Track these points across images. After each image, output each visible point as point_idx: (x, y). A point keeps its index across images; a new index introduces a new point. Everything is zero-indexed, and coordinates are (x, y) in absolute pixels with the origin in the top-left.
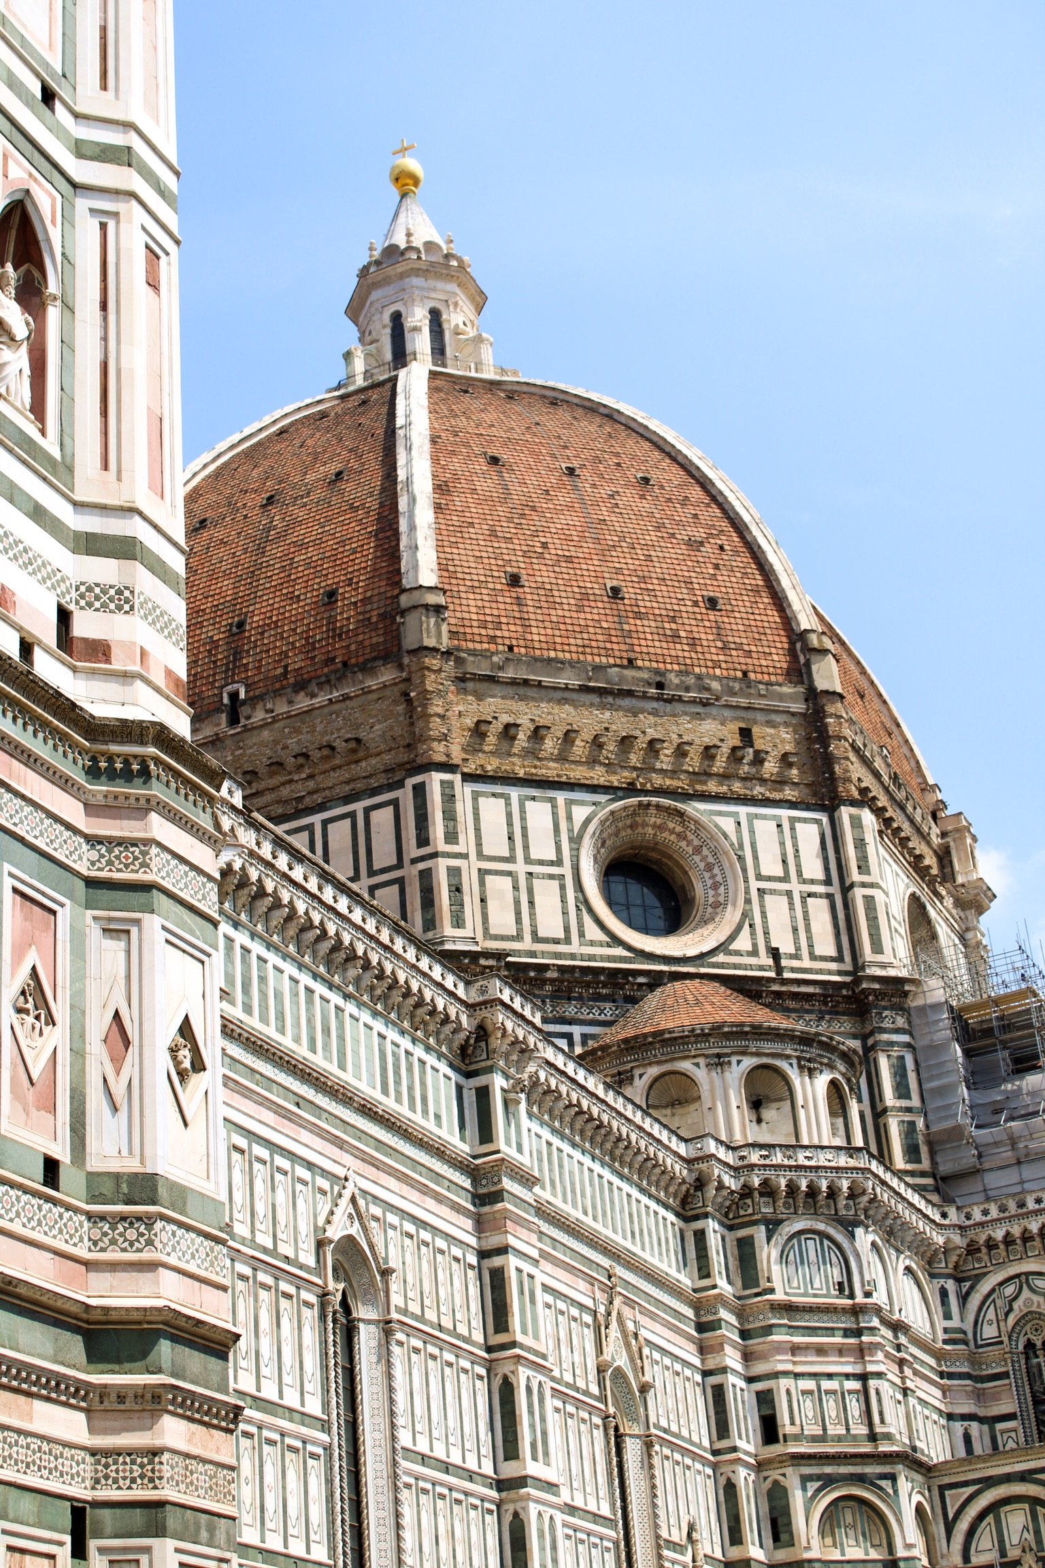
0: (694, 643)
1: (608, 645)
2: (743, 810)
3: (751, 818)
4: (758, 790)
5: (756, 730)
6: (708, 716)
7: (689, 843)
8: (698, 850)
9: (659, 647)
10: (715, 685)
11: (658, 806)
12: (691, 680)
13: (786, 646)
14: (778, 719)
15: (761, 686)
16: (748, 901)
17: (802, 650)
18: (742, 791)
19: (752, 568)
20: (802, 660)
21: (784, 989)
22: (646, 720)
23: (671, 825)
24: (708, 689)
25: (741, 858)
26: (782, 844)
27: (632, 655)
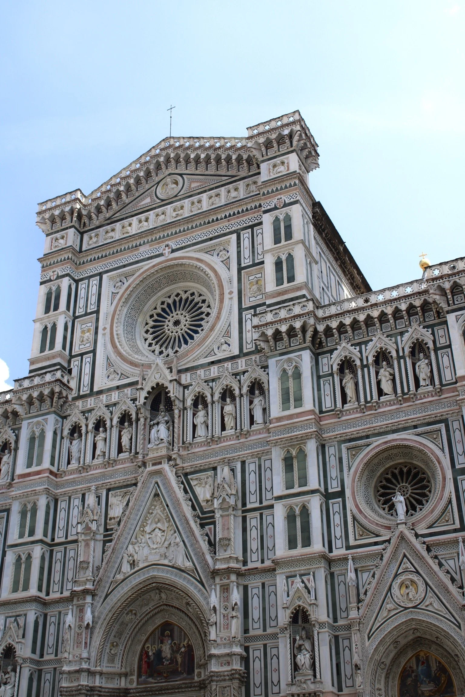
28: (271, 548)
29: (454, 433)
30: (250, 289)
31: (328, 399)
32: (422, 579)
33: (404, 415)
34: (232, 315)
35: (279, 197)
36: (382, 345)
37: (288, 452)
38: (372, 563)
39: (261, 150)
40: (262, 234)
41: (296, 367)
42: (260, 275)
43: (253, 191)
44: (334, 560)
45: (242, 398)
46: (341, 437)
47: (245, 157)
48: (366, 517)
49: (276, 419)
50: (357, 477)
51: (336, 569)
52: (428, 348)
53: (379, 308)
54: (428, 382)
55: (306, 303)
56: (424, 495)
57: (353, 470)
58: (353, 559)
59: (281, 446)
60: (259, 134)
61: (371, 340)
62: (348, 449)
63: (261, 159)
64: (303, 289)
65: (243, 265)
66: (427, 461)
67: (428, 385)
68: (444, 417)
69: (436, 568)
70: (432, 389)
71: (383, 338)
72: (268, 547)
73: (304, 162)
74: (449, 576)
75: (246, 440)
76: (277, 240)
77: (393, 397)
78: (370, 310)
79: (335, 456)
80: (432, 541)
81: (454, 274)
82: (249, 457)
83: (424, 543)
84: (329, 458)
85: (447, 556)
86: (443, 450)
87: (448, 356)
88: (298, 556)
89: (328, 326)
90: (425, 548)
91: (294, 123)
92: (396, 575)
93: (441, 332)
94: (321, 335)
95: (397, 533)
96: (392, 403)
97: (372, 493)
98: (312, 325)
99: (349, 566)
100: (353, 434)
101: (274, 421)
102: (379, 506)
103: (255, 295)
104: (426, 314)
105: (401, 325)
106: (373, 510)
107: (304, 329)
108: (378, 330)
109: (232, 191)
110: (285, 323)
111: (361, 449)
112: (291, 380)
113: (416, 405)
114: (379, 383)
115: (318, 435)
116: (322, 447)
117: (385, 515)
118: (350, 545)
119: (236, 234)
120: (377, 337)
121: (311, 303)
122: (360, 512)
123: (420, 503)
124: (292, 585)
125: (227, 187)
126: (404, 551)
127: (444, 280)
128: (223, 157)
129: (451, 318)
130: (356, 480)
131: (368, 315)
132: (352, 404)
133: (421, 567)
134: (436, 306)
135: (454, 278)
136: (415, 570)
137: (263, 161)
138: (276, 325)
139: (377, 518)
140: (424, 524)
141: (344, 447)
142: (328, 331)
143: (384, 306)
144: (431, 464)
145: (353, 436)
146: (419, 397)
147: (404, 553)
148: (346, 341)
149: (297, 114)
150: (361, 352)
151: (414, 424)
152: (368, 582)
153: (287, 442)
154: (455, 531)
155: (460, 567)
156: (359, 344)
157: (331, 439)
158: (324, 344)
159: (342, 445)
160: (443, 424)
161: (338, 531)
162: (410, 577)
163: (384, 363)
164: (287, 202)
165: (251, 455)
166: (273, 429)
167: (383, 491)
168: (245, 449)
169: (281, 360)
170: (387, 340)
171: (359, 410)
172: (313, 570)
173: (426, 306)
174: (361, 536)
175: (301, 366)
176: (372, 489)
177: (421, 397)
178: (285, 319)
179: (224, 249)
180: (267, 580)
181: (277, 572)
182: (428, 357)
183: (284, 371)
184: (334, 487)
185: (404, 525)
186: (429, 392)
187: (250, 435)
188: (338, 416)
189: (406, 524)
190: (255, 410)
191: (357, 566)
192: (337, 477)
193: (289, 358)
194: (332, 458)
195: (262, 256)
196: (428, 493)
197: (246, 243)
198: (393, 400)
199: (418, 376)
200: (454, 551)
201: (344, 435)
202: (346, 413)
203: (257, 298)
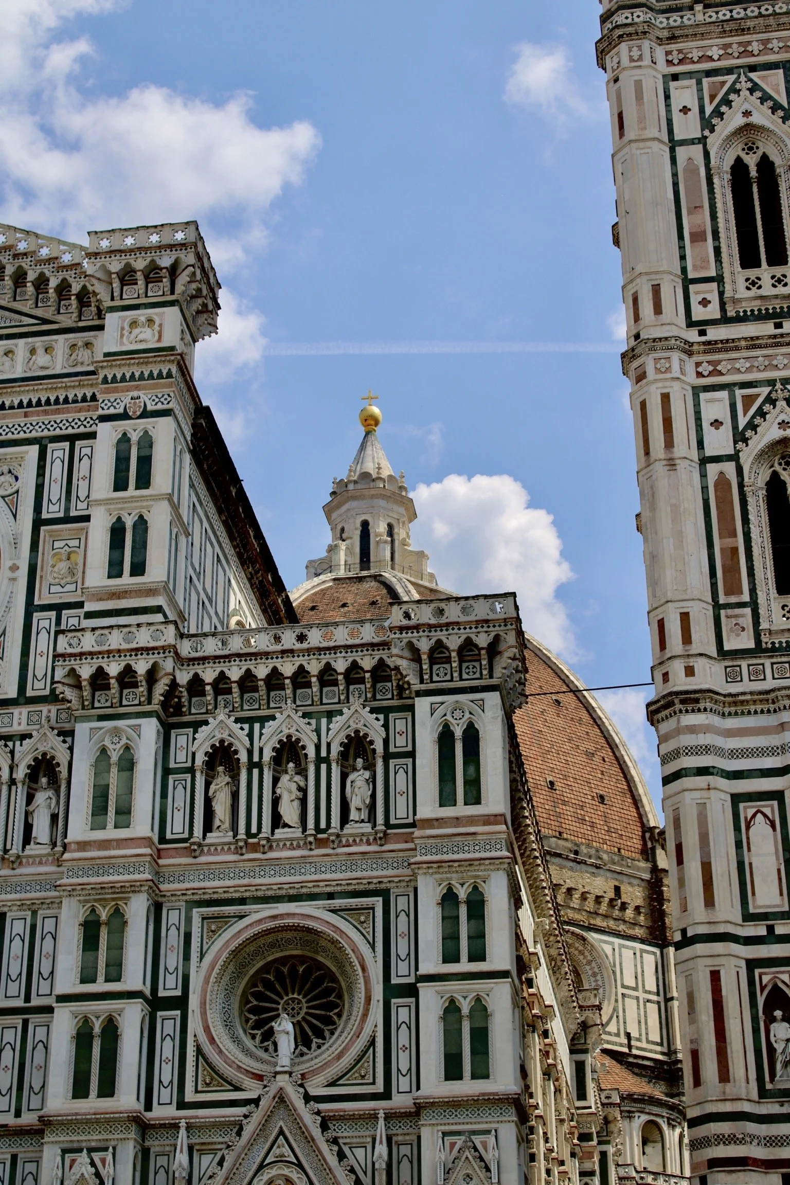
0: (593, 825)
1: (549, 821)
2: (617, 941)
3: (622, 946)
4: (622, 927)
5: (622, 888)
6: (599, 875)
7: (585, 957)
8: (589, 963)
9: (574, 826)
10: (605, 857)
11: (573, 933)
12: (593, 852)
13: (640, 833)
14: (636, 882)
15: (629, 861)
16: (616, 1001)
17: (650, 838)
18: (614, 927)
19: (620, 777)
20: (649, 845)
21: (635, 1061)
22: (567, 873)
23: (577, 945)
24: (601, 859)
25: (614, 972)
26: (636, 966)
27: (561, 830)
28: (36, 1090)
29: (397, 917)
30: (53, 566)
31: (179, 816)
32: (305, 1178)
33: (313, 869)
34: (10, 614)
35: (135, 394)
36: (292, 731)
37: (93, 910)
38: (221, 1140)
39: (111, 284)
40: (91, 458)
41: (127, 748)
42: (76, 543)
43: (82, 363)
44: (153, 1127)
45: (14, 788)
46: (193, 894)
47: (76, 288)
48: (220, 1052)
49: (78, 843)
50: (214, 974)
51: (155, 1144)
52: (374, 751)
53: (296, 658)
54: (364, 815)
55: (162, 627)
56: (329, 1021)
57: (208, 959)
58: (189, 1127)
59: (82, 898)
60: (112, 252)
61: (273, 718)
62: (203, 919)
63: (108, 303)
64: (159, 595)
65: (45, 516)
66: (342, 962)
67: (363, 821)
68: (383, 886)
69: (332, 1160)
70: (369, 830)
71: (295, 717)
72: (31, 1087)
73: (190, 323)
74: (354, 1177)
75: (11, 872)
76: (120, 484)
77: (298, 833)
78: (280, 660)
79: (178, 929)
80: (332, 1111)
81: (439, 627)
82: (15, 908)
83: (318, 1113)
84: (167, 930)
85: (354, 1140)
86: (373, 947)
87: (407, 773)
88: (89, 1114)
89: (196, 675)
90: (319, 1122)
91: (183, 246)
92: (261, 1167)
93: (400, 725)
94: (181, 692)
95: (273, 1090)
96: (295, 843)
97: (236, 1006)
98: (169, 674)
99: (180, 1140)
100: (217, 892)
101: (73, 846)
102: (245, 1031)
103: (62, 583)
104: (379, 685)
105: (331, 696)
106: (236, 1040)
107: (152, 676)
108: (289, 701)
109: (40, 351)
110: (117, 658)
111: (226, 923)
112: (114, 770)
113: (337, 855)
114: (276, 801)
115: (153, 888)
116: (157, 910)
117: (254, 1049)
118: (186, 1100)
119: (37, 447)
120: (285, 714)
121: (172, 628)
122: (212, 1040)
123: (320, 1034)
124: (71, 1167)
125: (30, 340)
126: (281, 1123)
127: (421, 633)
128: (31, 276)
129: (422, 705)
130: (212, 979)
131: (275, 669)
132: (221, 834)
133: (307, 1155)
134: (399, 676)
135: (439, 633)
136: (295, 1161)
137: (112, 309)
138: (100, 660)
139: (241, 1056)
140: (321, 1078)
141: (196, 913)
142: (196, 685)
143: (306, 657)
144: (348, 968)
145: (215, 896)
146: (344, 840)
147: (281, 1127)
148: (227, 710)
149: (192, 228)
150: (250, 736)
151: (328, 889)
152: (209, 1173)
153: (94, 892)
154: (374, 1097)
155: (373, 1164)
156: (251, 721)
157: (175, 895)
158: (184, 709)
159: (195, 910)
160: (380, 899)
161: (166, 1072)
162: (286, 1172)
163: (291, 765)
164: (149, 408)
165: (19, 903)
166: (69, 864)
167: (255, 1003)
168: (9, 889)
169: (101, 729)
170: (302, 722)
171: (233, 847)
172: (113, 1143)
173: (381, 672)
174: (208, 1085)
175: (137, 746)
176: (238, 998)
177: (348, 840)
178: (119, 651)
179: (10, 472)
180: (23, 1150)
181: (46, 1139)
182: (370, 766)
183: (104, 751)
184: (169, 988)
185: (287, 1076)
186: (363, 834)
187: (21, 863)
188: (192, 853)
189: (290, 1074)
190: (35, 815)
191: (194, 1141)
192: (177, 968)
193: (116, 728)
194: (173, 931)
195: (84, 505)
196: (335, 1017)
197: (56, 470)
198: (298, 839)
199: (349, 800)
200: (368, 1133)
201: (200, 892)
202: (209, 850)
203: (65, 590)
